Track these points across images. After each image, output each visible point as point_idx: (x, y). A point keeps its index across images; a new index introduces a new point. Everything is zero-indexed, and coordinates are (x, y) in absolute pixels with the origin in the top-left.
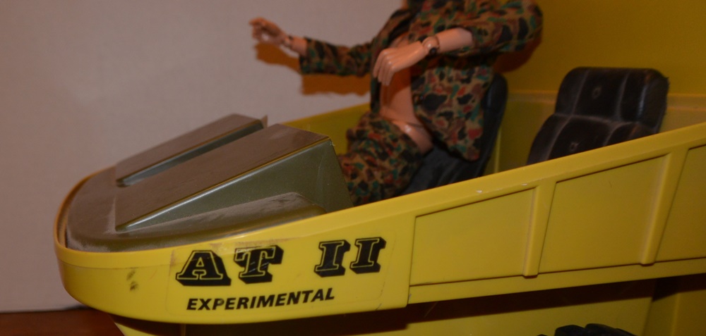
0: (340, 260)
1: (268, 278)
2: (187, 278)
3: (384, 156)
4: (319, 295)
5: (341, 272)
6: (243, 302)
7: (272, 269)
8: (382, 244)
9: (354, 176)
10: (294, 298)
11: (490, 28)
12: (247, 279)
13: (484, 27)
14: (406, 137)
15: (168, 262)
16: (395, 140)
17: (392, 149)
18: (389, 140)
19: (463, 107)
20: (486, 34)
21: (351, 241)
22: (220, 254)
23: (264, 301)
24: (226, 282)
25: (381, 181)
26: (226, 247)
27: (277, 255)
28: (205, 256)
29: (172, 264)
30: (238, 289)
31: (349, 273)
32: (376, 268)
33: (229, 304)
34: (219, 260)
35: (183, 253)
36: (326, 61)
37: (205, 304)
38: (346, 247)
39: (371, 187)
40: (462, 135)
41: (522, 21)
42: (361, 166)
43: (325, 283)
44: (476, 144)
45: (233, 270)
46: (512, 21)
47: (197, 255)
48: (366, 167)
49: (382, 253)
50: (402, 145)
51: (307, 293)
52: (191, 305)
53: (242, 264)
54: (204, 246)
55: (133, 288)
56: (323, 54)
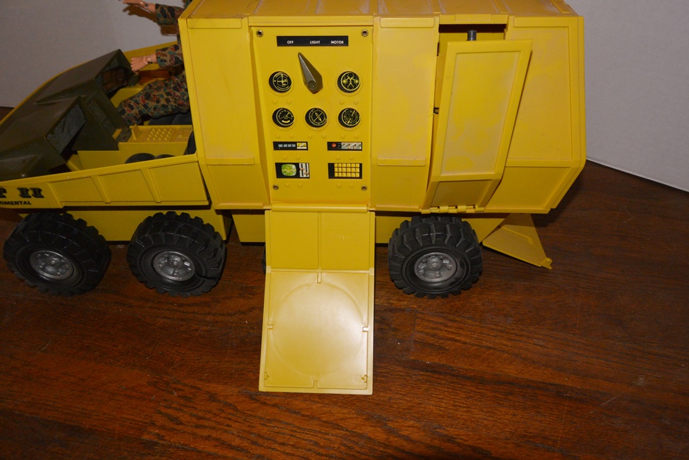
0: (27, 194)
3: (177, 89)
4: (25, 203)
5: (29, 196)
10: (17, 203)
18: (179, 82)
21: (28, 188)
23: (6, 203)
27: (5, 191)
36: (168, 19)
38: (27, 190)
42: (163, 97)
43: (26, 200)
49: (42, 192)
51: (21, 202)
56: (165, 16)
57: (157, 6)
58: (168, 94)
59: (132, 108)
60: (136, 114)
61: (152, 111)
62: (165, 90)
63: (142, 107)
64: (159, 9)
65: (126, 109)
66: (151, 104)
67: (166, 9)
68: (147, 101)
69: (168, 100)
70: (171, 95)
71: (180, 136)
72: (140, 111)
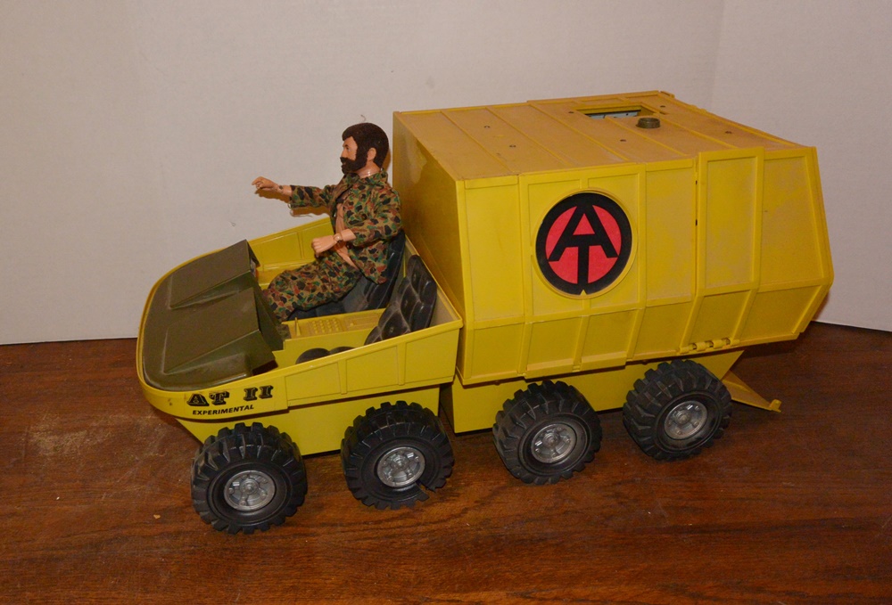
0: (254, 394)
1: (224, 403)
2: (191, 403)
3: (333, 275)
4: (247, 407)
5: (256, 399)
6: (215, 412)
7: (225, 400)
8: (272, 388)
9: (313, 291)
10: (236, 409)
11: (367, 233)
12: (216, 404)
13: (363, 233)
14: (346, 264)
15: (183, 397)
16: (340, 265)
17: (338, 271)
18: (336, 265)
19: (372, 255)
20: (365, 236)
21: (258, 388)
22: (204, 395)
23: (223, 411)
24: (207, 405)
25: (332, 291)
26: (206, 393)
27: (227, 395)
28: (198, 395)
29: (185, 398)
30: (212, 407)
31: (259, 399)
32: (271, 396)
33: (209, 412)
34: (203, 397)
35: (189, 394)
36: (305, 201)
37: (200, 412)
38: (256, 390)
39: (325, 295)
40: (372, 271)
41: (387, 227)
42: (318, 284)
43: (249, 403)
44: (383, 274)
45: (210, 401)
46: (381, 228)
47: (195, 395)
48: (321, 284)
49: (272, 391)
50: (344, 269)
51: (242, 407)
52: (194, 412)
53: (213, 399)
54: (197, 392)
55: (171, 404)
56: (302, 198)
57: (293, 188)
58: (324, 280)
59: (284, 300)
60: (289, 307)
61: (306, 301)
62: (319, 277)
63: (296, 299)
64: (296, 190)
65: (277, 303)
66: (306, 294)
67: (303, 190)
68: (301, 291)
69: (324, 288)
70: (327, 281)
71: (352, 324)
72: (294, 303)
